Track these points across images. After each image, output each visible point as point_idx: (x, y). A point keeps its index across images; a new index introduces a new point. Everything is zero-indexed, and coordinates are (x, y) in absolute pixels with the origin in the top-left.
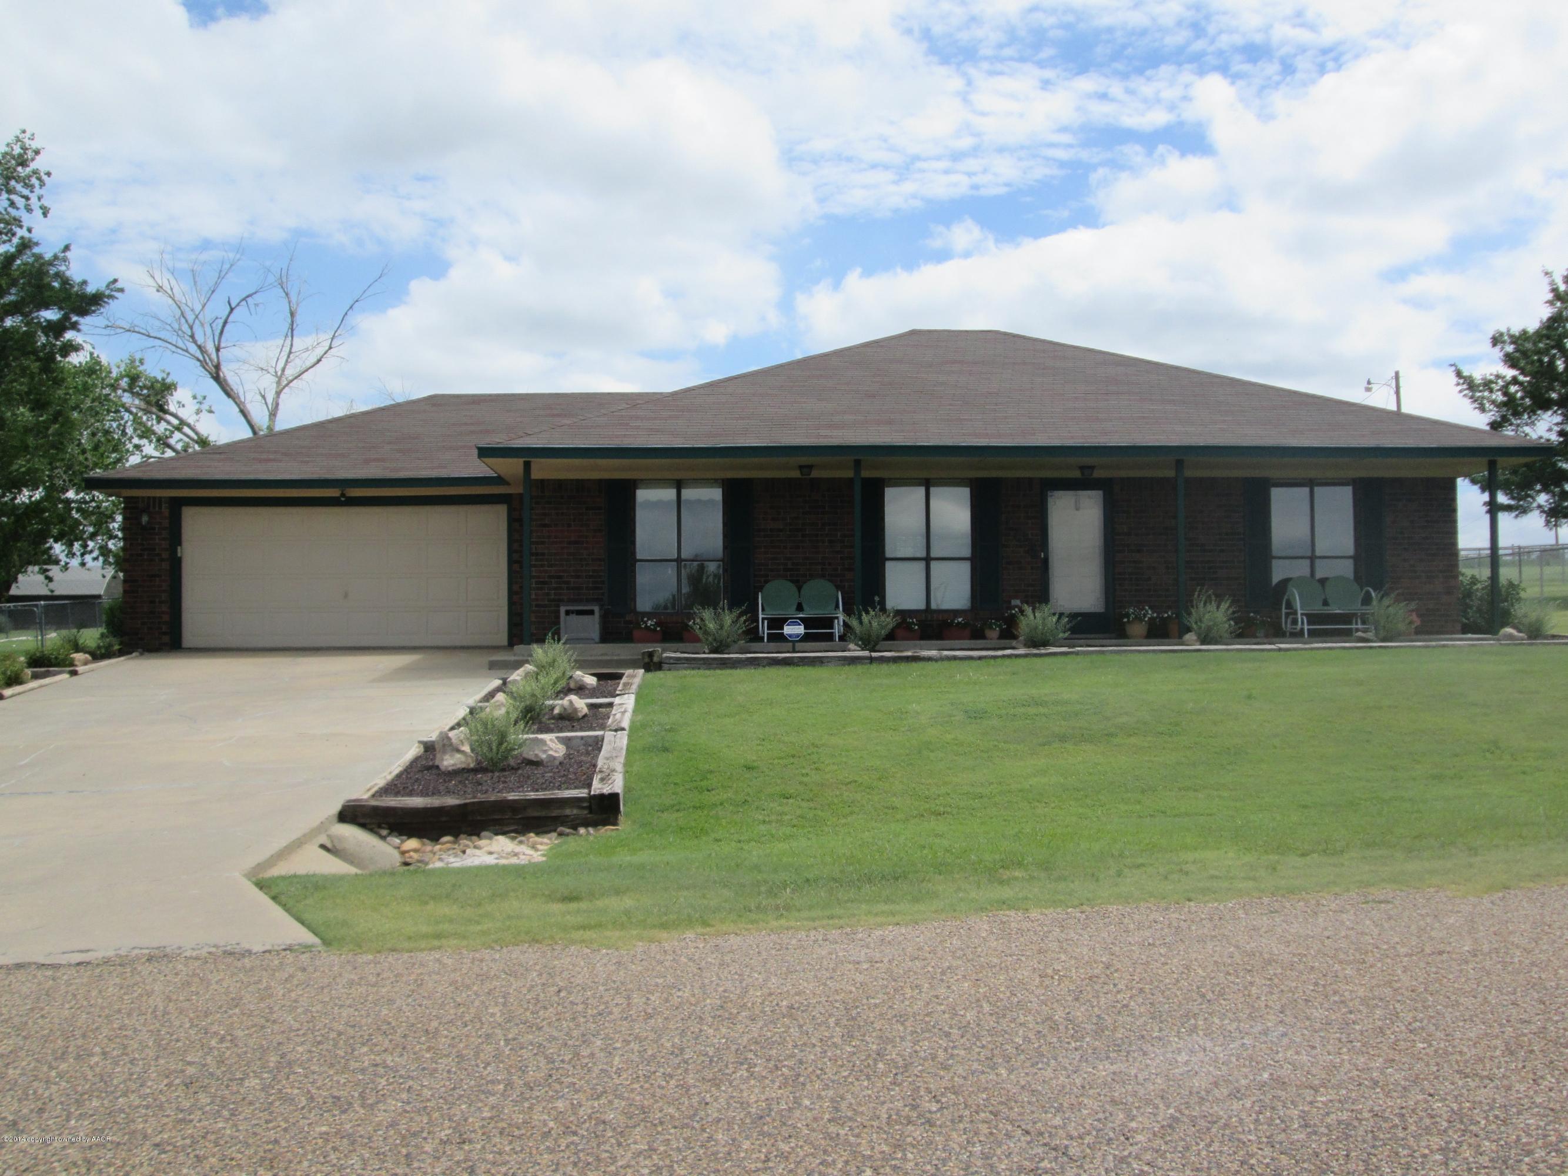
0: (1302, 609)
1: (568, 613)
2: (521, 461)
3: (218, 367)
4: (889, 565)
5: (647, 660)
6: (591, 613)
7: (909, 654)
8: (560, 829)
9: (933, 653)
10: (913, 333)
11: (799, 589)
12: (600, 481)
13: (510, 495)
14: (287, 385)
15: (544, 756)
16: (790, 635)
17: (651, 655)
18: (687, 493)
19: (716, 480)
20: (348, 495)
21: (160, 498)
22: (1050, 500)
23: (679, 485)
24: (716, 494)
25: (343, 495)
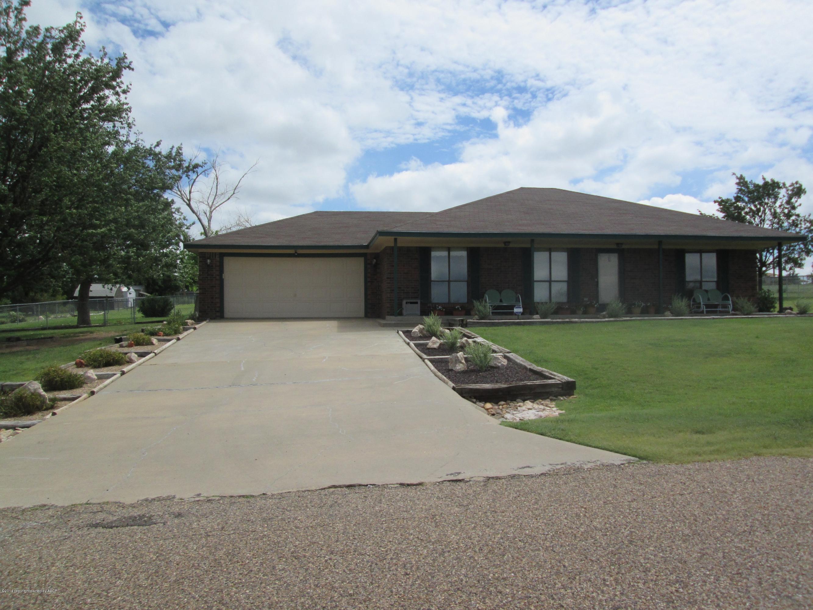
0: (703, 302)
1: (407, 303)
2: (393, 238)
3: (189, 200)
4: (535, 284)
5: (461, 323)
6: (417, 303)
7: (567, 320)
8: (551, 397)
9: (577, 320)
10: (522, 189)
11: (500, 293)
12: (417, 247)
13: (366, 253)
14: (215, 209)
15: (500, 365)
16: (517, 312)
17: (462, 320)
18: (453, 253)
19: (464, 248)
20: (298, 252)
21: (215, 253)
22: (599, 257)
23: (449, 250)
24: (464, 254)
25: (296, 252)
